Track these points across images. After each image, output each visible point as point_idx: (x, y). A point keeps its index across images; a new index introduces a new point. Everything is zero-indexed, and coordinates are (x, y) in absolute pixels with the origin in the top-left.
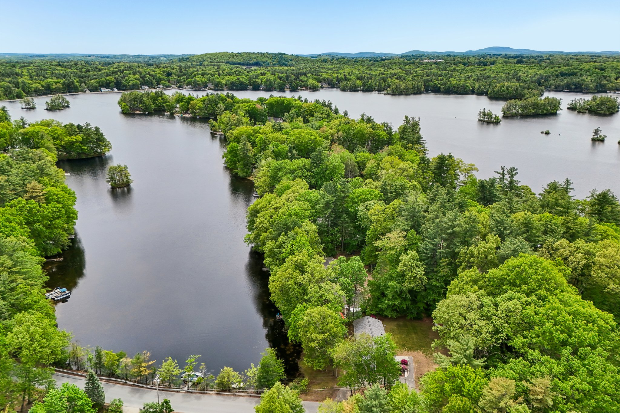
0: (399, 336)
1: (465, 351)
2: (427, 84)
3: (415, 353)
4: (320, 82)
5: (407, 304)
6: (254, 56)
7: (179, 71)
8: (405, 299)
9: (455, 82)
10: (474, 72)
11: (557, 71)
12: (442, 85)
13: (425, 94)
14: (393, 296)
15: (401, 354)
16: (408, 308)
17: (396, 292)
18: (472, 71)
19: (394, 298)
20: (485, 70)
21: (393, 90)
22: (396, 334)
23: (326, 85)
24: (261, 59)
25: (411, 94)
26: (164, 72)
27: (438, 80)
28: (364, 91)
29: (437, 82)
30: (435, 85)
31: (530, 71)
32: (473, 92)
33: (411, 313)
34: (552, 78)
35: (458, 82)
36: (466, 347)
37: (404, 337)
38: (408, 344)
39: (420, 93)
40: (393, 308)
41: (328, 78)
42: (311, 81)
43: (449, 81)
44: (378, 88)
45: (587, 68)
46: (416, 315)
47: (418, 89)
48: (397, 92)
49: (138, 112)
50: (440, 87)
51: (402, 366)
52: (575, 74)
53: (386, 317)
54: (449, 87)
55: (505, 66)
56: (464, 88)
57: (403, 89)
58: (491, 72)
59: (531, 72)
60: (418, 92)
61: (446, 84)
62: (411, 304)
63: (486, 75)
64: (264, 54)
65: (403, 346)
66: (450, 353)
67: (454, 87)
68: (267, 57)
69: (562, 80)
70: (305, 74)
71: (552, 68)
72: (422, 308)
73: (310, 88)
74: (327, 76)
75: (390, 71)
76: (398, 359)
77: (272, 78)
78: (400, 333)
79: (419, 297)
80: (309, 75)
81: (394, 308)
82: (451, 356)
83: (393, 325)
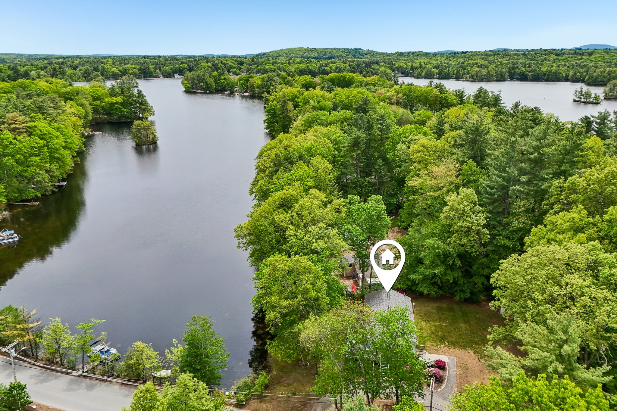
0: (437, 324)
1: (561, 347)
2: (512, 72)
3: (460, 352)
5: (456, 275)
6: (329, 51)
7: (250, 60)
8: (452, 267)
9: (546, 68)
10: (568, 61)
12: (530, 72)
13: (509, 81)
14: (433, 262)
15: (437, 352)
16: (455, 282)
17: (438, 256)
18: (566, 60)
19: (434, 265)
20: (581, 59)
21: (472, 77)
22: (434, 321)
23: (399, 74)
24: (335, 53)
26: (236, 61)
28: (441, 78)
29: (524, 69)
30: (523, 72)
32: (566, 79)
33: (462, 291)
35: (549, 69)
36: (564, 338)
37: (446, 326)
38: (450, 336)
39: (504, 80)
40: (432, 280)
41: (401, 67)
43: (538, 68)
44: (456, 76)
46: (469, 295)
48: (477, 79)
49: (200, 91)
51: (434, 370)
53: (421, 294)
54: (538, 74)
56: (556, 75)
57: (485, 76)
58: (589, 61)
60: (501, 79)
61: (534, 71)
62: (462, 277)
63: (582, 64)
64: (339, 49)
65: (442, 339)
66: (522, 348)
67: (545, 74)
68: (342, 52)
70: (377, 63)
72: (480, 285)
74: (401, 65)
75: (470, 61)
76: (429, 358)
77: (342, 66)
78: (440, 319)
79: (475, 268)
80: (381, 64)
81: (434, 280)
82: (524, 354)
83: (431, 307)
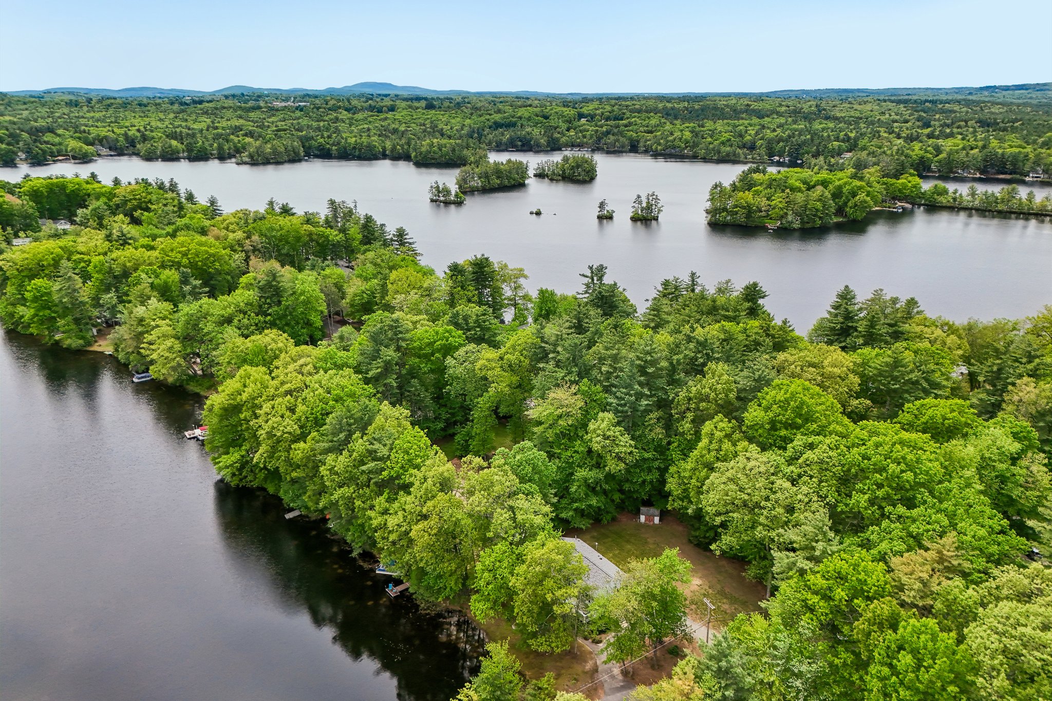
2: (307, 144)
4: (92, 144)
9: (354, 139)
10: (370, 122)
11: (488, 120)
12: (333, 145)
13: (306, 161)
18: (365, 121)
20: (386, 119)
21: (251, 156)
23: (104, 151)
25: (285, 162)
27: (322, 137)
28: (192, 159)
29: (322, 140)
30: (321, 145)
31: (453, 121)
32: (384, 156)
34: (487, 130)
39: (300, 161)
41: (106, 137)
42: (73, 144)
43: (342, 138)
44: (219, 153)
45: (526, 115)
47: (295, 153)
48: (258, 160)
50: (329, 150)
52: (514, 125)
54: (345, 148)
55: (414, 114)
56: (371, 150)
57: (270, 153)
58: (397, 122)
59: (456, 122)
60: (294, 159)
61: (338, 144)
63: (391, 127)
67: (354, 148)
69: (503, 134)
70: (49, 130)
71: (480, 116)
73: (74, 158)
74: (103, 132)
75: (226, 123)
80: (61, 132)
